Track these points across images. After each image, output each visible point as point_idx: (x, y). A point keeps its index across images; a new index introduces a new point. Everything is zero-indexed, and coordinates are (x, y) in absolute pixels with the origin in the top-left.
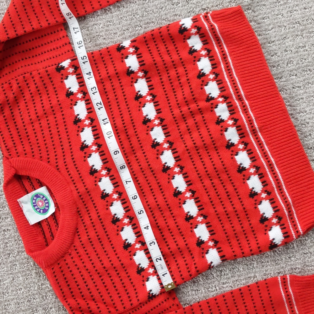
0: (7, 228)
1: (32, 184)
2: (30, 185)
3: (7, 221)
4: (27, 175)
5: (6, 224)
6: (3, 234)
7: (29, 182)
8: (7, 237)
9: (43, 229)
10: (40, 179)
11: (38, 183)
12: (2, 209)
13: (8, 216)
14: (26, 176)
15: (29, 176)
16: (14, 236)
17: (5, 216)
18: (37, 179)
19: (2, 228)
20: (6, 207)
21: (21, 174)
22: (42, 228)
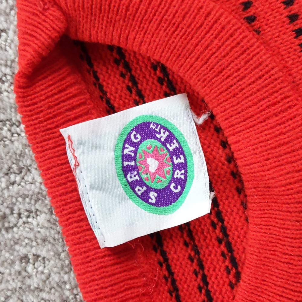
0: (34, 251)
1: (135, 83)
2: (129, 89)
3: (35, 223)
4: (115, 43)
5: (31, 235)
6: (20, 273)
7: (122, 75)
8: (34, 282)
9: (171, 274)
10: (168, 65)
11: (161, 81)
12: (18, 179)
13: (38, 206)
14: (111, 48)
15: (122, 45)
16: (61, 285)
17: (27, 207)
18: (154, 67)
19: (17, 247)
20: (33, 171)
21: (87, 40)
22: (168, 268)
